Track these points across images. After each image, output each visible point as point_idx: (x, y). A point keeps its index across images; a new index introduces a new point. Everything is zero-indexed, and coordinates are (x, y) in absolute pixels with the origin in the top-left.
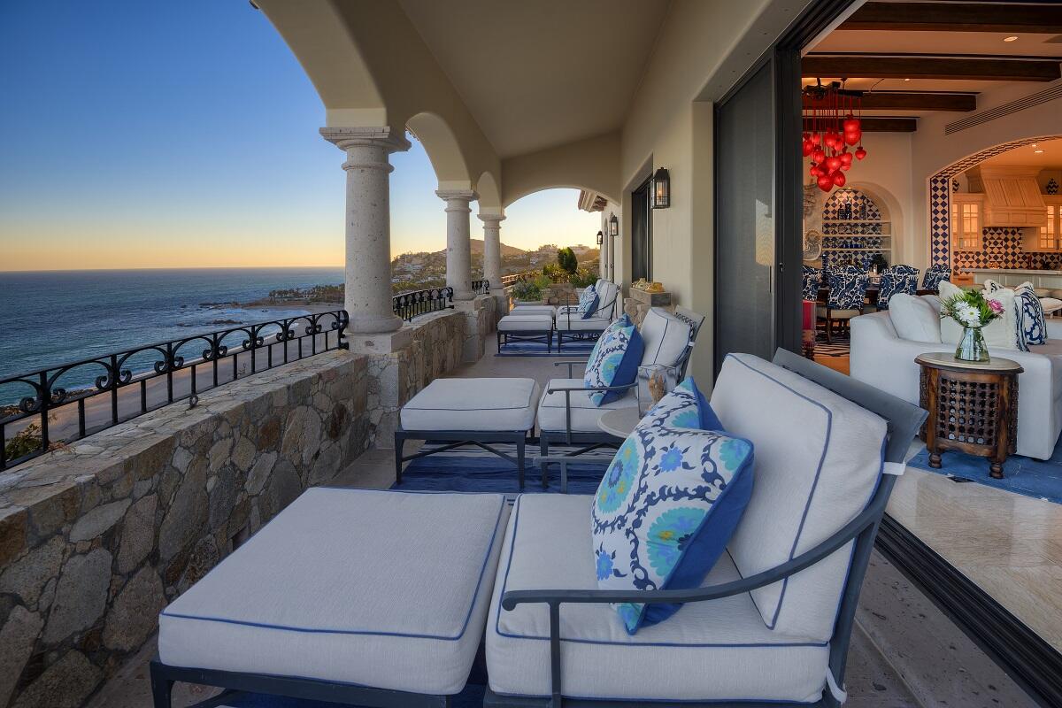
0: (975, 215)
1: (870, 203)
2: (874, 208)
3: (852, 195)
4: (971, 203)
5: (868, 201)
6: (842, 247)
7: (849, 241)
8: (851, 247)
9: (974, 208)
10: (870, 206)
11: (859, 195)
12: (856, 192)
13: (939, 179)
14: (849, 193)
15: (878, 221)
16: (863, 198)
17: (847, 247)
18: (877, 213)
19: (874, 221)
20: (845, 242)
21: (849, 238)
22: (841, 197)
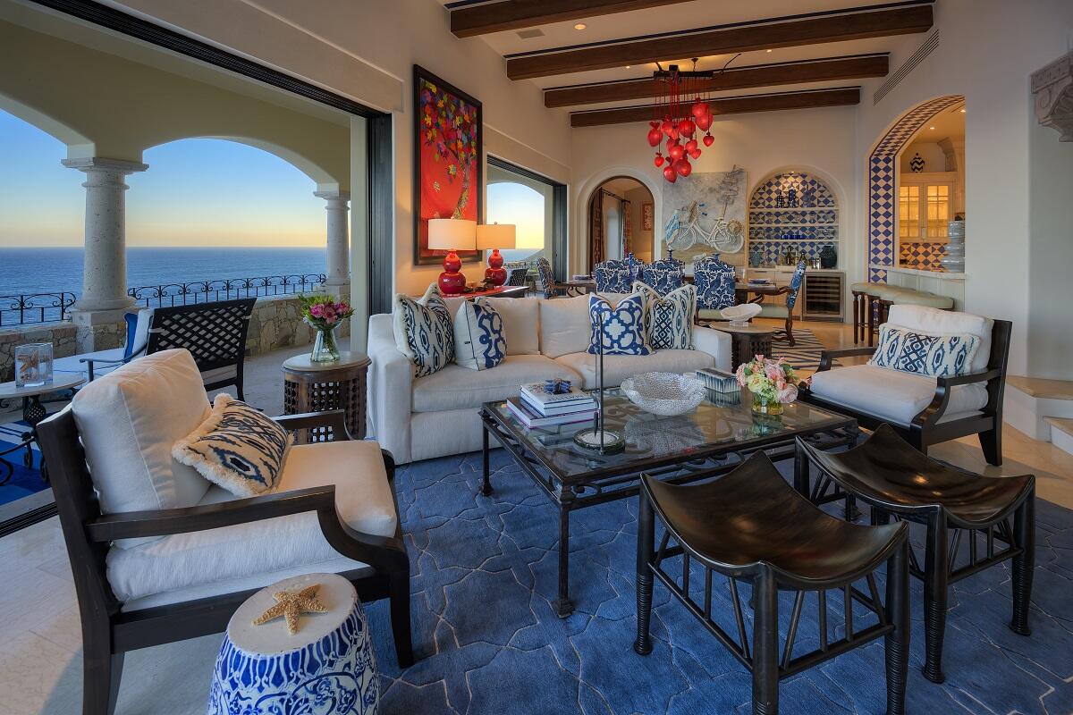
0: (946, 199)
1: (821, 188)
2: (826, 194)
3: (799, 180)
4: (938, 183)
5: (819, 186)
6: (786, 238)
7: (795, 231)
8: (798, 237)
9: (944, 190)
10: (822, 192)
11: (808, 179)
12: (804, 176)
13: (882, 158)
14: (795, 177)
15: (831, 208)
16: (813, 182)
17: (792, 238)
18: (830, 199)
19: (827, 209)
20: (790, 232)
21: (795, 228)
22: (786, 182)
